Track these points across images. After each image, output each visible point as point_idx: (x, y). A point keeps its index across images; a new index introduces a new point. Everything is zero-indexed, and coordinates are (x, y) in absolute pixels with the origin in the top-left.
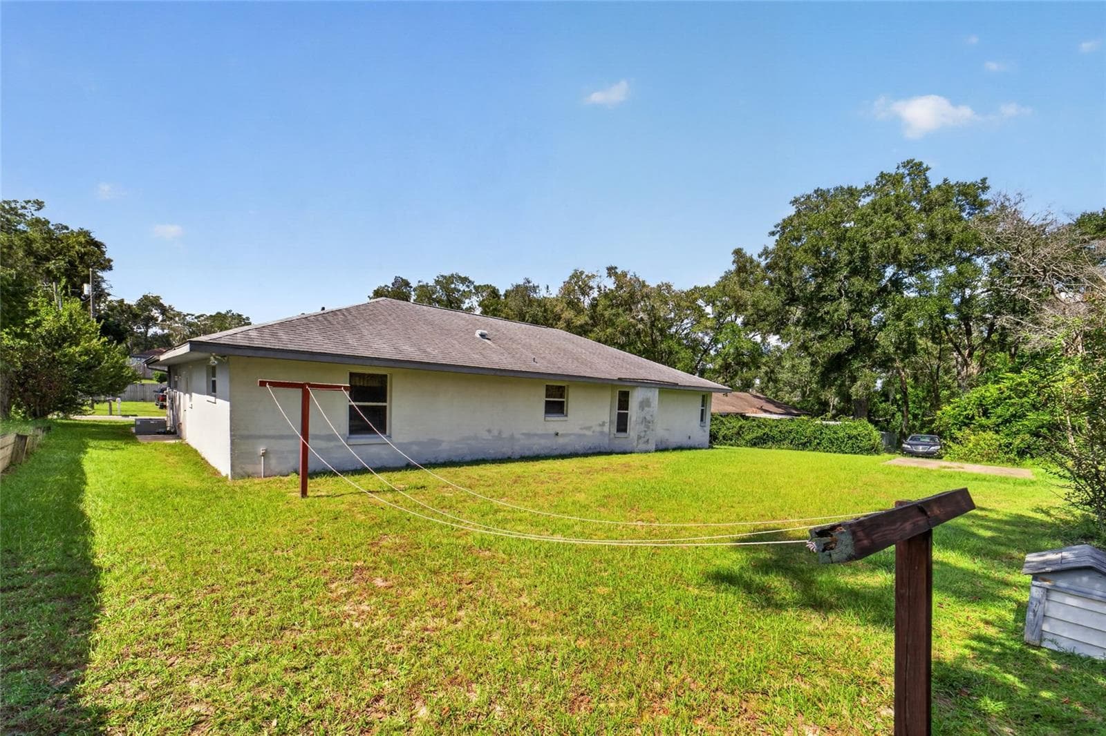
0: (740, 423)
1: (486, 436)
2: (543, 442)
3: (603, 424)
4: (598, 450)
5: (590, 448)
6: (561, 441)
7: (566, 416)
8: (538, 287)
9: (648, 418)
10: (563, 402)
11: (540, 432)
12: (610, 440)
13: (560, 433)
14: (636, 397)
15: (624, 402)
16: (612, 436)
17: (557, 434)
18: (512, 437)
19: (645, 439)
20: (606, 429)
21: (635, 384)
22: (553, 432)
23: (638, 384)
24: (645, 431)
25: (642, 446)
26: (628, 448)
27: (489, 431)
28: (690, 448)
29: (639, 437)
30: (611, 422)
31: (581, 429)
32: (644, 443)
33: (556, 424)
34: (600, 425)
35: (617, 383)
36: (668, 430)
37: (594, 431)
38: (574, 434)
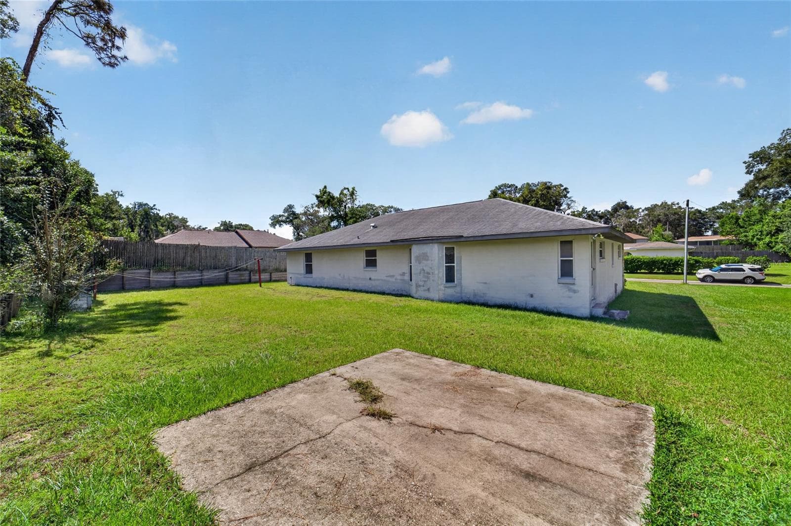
1: (339, 277)
2: (363, 282)
4: (400, 293)
5: (394, 290)
6: (373, 283)
7: (377, 268)
9: (427, 269)
11: (361, 277)
12: (409, 285)
13: (372, 279)
17: (370, 279)
19: (426, 288)
20: (406, 278)
21: (409, 243)
22: (368, 277)
23: (412, 243)
24: (425, 281)
25: (422, 293)
29: (418, 286)
31: (387, 277)
33: (371, 273)
34: (401, 275)
35: (391, 244)
36: (486, 283)
37: (396, 279)
38: (382, 280)
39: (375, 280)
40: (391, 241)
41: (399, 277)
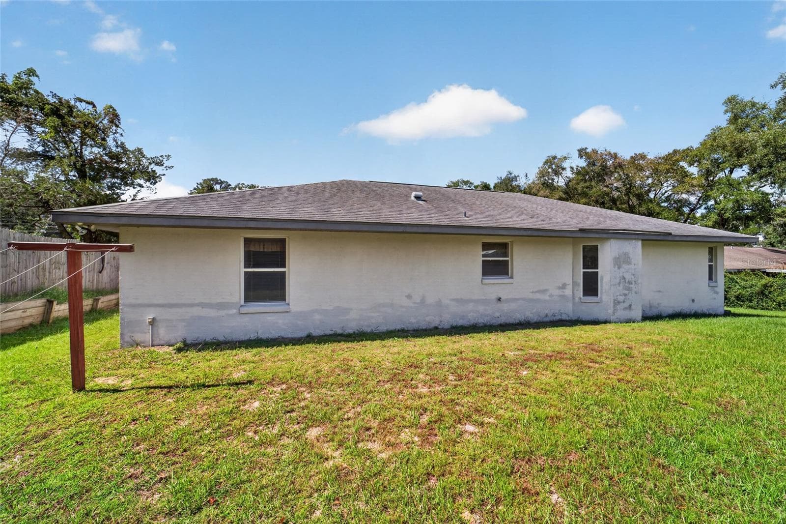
0: (763, 282)
1: (406, 302)
2: (481, 308)
3: (564, 286)
4: (558, 317)
5: (547, 315)
6: (505, 307)
7: (512, 278)
8: (518, 176)
9: (628, 277)
10: (508, 261)
11: (476, 297)
12: (574, 304)
13: (503, 297)
14: (607, 253)
15: (591, 259)
16: (577, 300)
17: (499, 299)
18: (439, 304)
19: (626, 305)
20: (568, 292)
21: (605, 236)
22: (494, 297)
23: (610, 236)
24: (625, 295)
25: (622, 314)
26: (602, 316)
27: (409, 297)
28: (697, 315)
29: (617, 302)
30: (574, 284)
31: (533, 292)
32: (625, 309)
33: (497, 286)
34: (559, 288)
35: (579, 235)
36: (660, 291)
37: (551, 296)
38: (524, 299)
39: (507, 301)
40: (582, 230)
41: (557, 292)
